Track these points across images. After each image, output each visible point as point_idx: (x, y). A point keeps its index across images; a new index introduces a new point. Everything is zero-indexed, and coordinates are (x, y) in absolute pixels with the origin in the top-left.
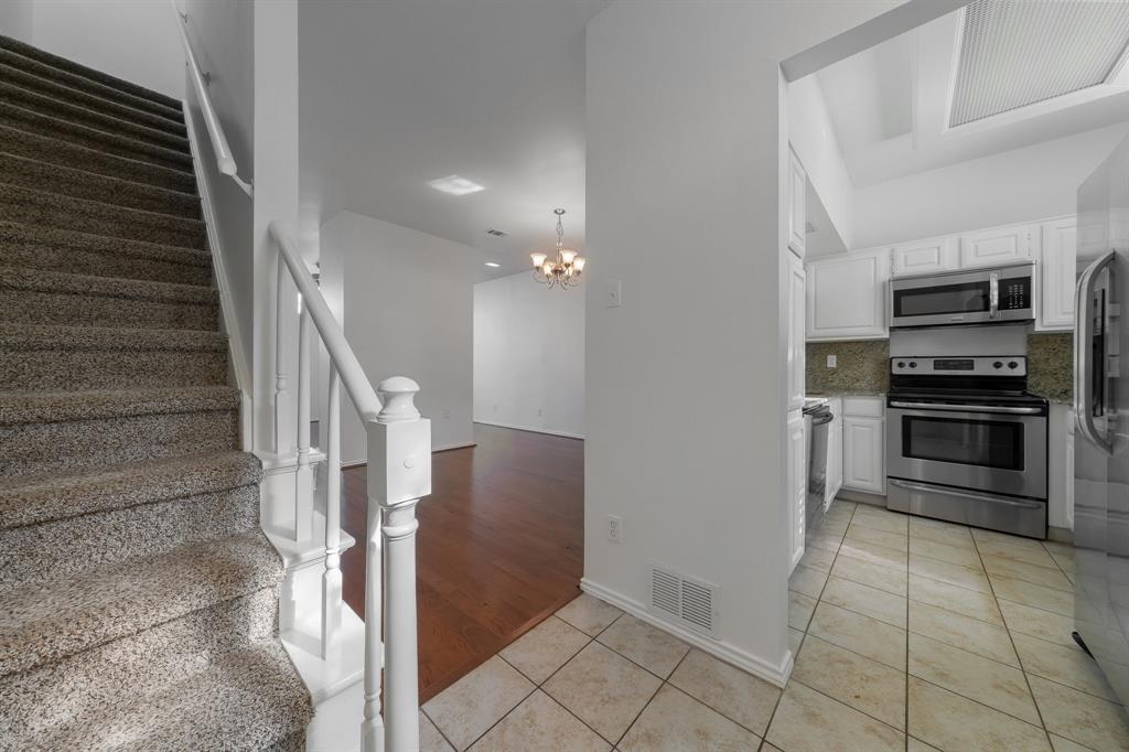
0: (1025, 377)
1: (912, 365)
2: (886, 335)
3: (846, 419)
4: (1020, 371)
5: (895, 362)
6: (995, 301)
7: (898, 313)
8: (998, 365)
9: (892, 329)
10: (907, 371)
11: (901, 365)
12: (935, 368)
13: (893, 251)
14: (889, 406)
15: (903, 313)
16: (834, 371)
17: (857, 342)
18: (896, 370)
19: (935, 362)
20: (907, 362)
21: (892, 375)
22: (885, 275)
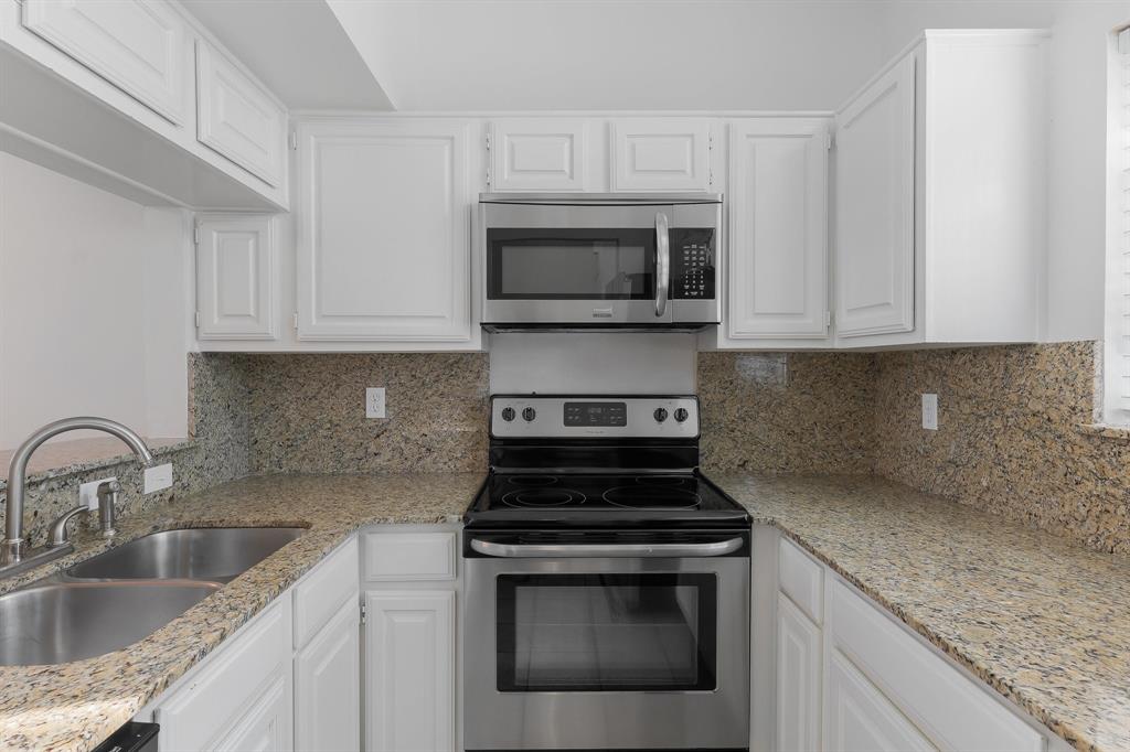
0: (695, 441)
1: (529, 415)
2: (475, 344)
3: (374, 596)
4: (689, 429)
5: (499, 406)
6: (663, 280)
7: (495, 291)
8: (660, 415)
9: (487, 327)
10: (518, 429)
11: (508, 415)
12: (567, 423)
13: (487, 128)
14: (469, 553)
15: (505, 290)
16: (381, 429)
17: (429, 356)
18: (502, 429)
19: (567, 405)
20: (519, 406)
21: (491, 437)
22: (471, 191)
